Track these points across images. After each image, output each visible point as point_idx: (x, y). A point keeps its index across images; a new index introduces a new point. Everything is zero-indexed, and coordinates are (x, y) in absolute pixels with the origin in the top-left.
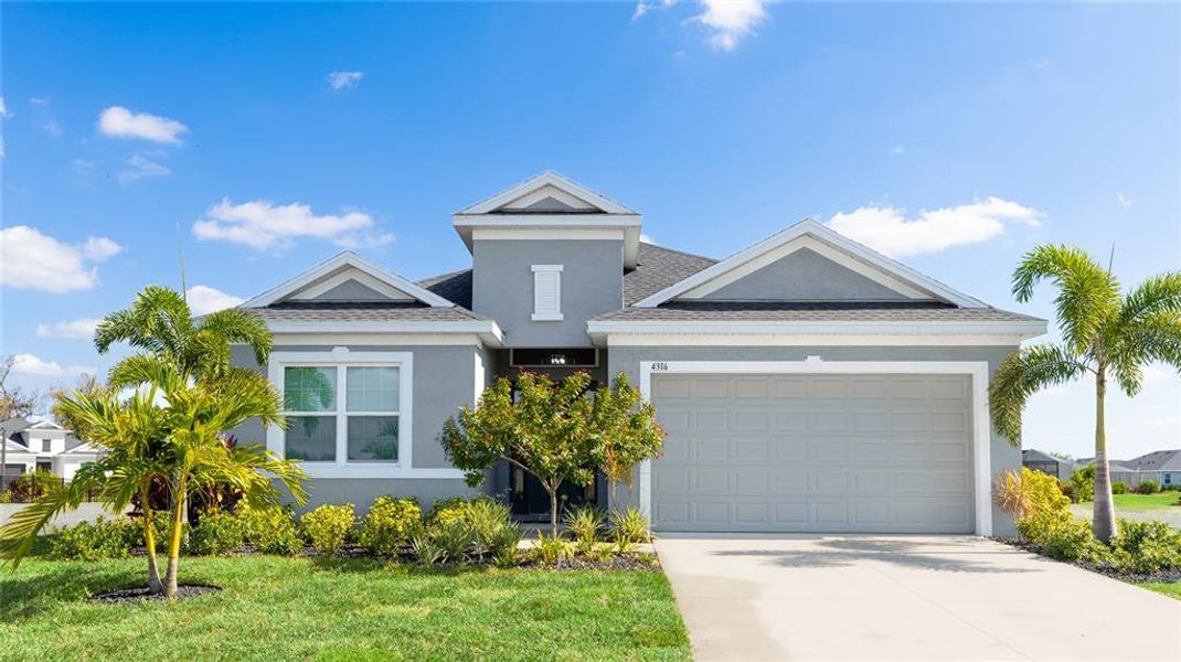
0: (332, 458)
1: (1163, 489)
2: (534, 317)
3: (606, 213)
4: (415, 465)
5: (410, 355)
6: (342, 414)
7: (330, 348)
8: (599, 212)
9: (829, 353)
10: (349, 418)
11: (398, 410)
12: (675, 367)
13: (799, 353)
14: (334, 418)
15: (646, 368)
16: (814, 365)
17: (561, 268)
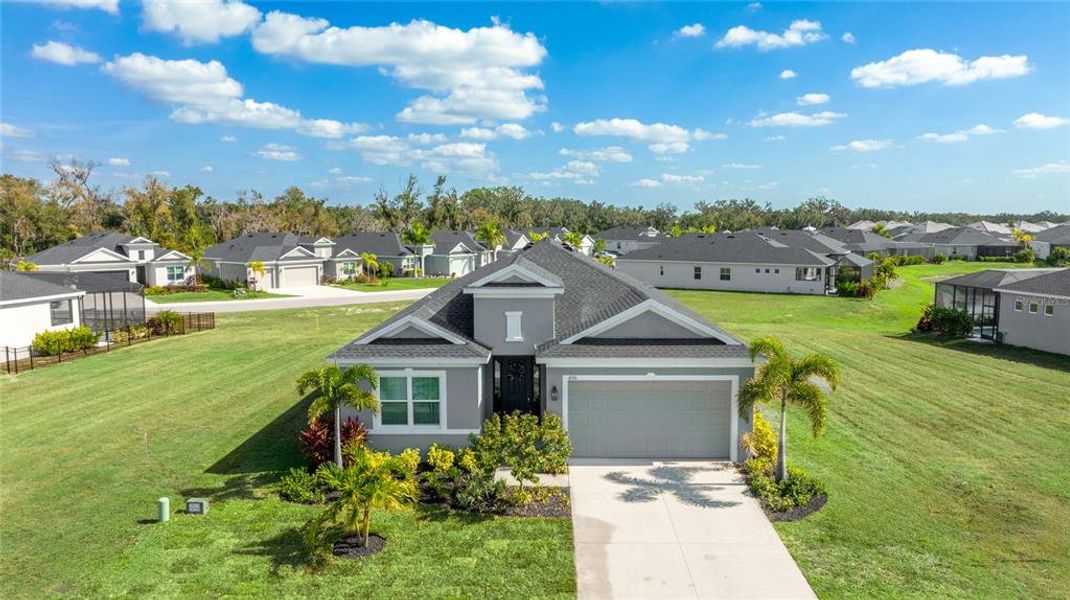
0: (405, 422)
1: (950, 259)
2: (507, 340)
3: (543, 286)
4: (449, 428)
5: (444, 372)
6: (410, 401)
7: (403, 369)
8: (538, 285)
9: (658, 371)
10: (414, 403)
11: (438, 398)
12: (580, 378)
13: (644, 371)
14: (406, 403)
15: (566, 378)
16: (651, 377)
17: (520, 313)
